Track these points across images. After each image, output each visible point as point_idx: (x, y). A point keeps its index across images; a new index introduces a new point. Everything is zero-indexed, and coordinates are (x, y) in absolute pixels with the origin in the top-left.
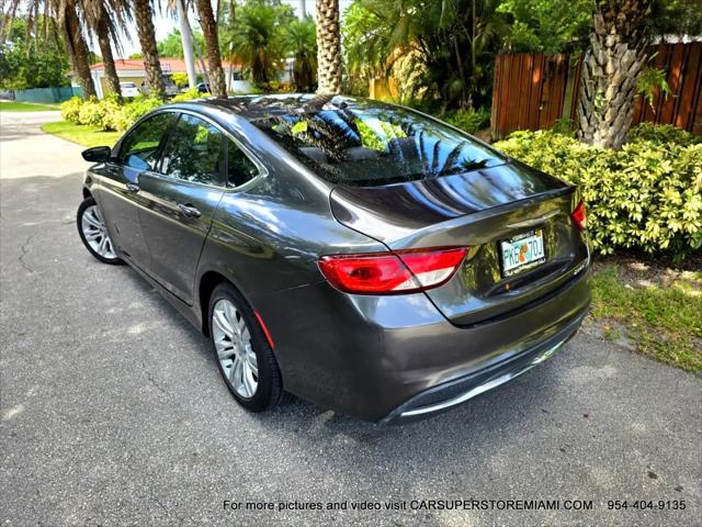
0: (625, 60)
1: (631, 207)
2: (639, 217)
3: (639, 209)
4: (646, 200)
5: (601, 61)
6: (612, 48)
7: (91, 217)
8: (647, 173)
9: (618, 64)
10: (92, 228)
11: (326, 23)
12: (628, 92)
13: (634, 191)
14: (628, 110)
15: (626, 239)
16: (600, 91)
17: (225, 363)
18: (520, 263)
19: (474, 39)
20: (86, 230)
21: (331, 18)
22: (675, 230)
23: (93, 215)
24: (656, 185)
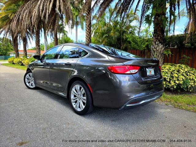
0: (161, 47)
1: (167, 78)
2: (169, 80)
3: (168, 78)
4: (170, 76)
5: (155, 47)
6: (158, 44)
7: (28, 76)
8: (169, 70)
9: (159, 48)
10: (28, 79)
11: (88, 39)
12: (162, 54)
13: (167, 74)
14: (162, 58)
15: (166, 86)
16: (156, 53)
18: (150, 74)
20: (26, 80)
21: (89, 38)
22: (177, 83)
24: (171, 73)
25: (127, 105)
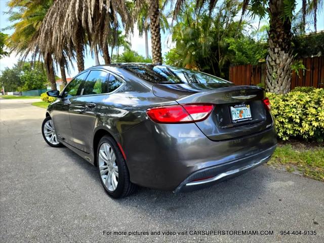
0: (284, 58)
1: (294, 116)
2: (298, 121)
3: (298, 117)
4: (300, 113)
5: (274, 59)
6: (278, 53)
7: (48, 125)
8: (299, 101)
9: (281, 59)
10: (48, 130)
11: (156, 53)
12: (287, 71)
13: (294, 110)
14: (288, 79)
15: (294, 132)
16: (275, 71)
17: (103, 177)
18: (240, 118)
19: (220, 61)
20: (46, 132)
21: (158, 51)
22: (316, 126)
23: (49, 124)
24: (304, 107)
25: (187, 185)
